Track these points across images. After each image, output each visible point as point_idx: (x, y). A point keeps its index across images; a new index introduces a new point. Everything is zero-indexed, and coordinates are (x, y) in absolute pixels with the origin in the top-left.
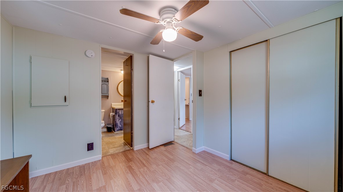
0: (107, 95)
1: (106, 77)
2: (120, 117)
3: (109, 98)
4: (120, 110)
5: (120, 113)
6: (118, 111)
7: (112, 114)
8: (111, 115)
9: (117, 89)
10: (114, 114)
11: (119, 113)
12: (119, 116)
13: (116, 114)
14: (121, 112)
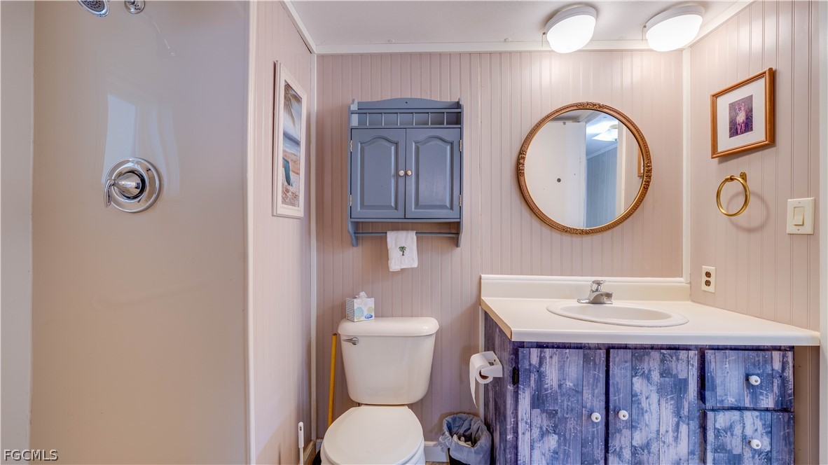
0: (446, 215)
1: (448, 98)
2: (552, 414)
3: (464, 237)
4: (548, 352)
5: (552, 376)
6: (535, 360)
7: (482, 366)
8: (474, 375)
9: (519, 172)
10: (496, 371)
11: (541, 376)
12: (538, 401)
13: (515, 377)
14: (561, 369)
